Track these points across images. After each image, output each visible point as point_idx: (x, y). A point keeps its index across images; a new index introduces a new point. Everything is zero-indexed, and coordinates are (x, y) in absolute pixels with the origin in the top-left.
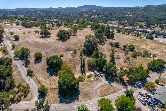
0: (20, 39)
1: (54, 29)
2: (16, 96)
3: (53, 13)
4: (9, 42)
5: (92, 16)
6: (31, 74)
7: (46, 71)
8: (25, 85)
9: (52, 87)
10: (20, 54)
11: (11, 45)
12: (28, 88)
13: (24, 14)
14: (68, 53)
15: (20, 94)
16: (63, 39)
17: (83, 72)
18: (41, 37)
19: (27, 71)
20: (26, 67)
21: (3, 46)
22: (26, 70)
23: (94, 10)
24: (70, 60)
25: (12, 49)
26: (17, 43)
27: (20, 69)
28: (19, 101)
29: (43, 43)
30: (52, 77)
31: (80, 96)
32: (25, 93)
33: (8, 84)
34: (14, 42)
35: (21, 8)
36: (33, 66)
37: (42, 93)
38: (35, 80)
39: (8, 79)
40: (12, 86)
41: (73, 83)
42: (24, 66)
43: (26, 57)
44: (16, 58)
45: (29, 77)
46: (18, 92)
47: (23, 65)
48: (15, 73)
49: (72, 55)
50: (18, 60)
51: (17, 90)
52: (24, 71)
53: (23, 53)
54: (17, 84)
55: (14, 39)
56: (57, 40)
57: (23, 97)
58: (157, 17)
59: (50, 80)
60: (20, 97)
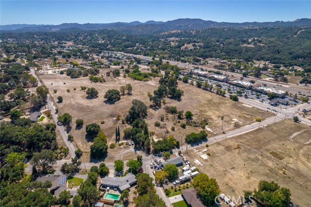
0: (64, 100)
1: (107, 81)
2: (59, 155)
3: (119, 36)
4: (53, 105)
5: (184, 45)
6: (71, 139)
7: (85, 137)
8: (66, 148)
9: (86, 151)
10: (63, 120)
11: (54, 108)
12: (68, 150)
13: (72, 39)
14: (110, 119)
15: (62, 154)
16: (112, 101)
17: (117, 140)
18: (86, 98)
19: (68, 137)
20: (68, 132)
21: (47, 110)
22: (67, 135)
23: (192, 31)
24: (109, 128)
25: (56, 113)
26: (60, 105)
27: (62, 134)
28: (61, 159)
29: (88, 106)
30: (89, 143)
31: (106, 159)
32: (65, 154)
33: (53, 146)
34: (57, 104)
35: (69, 23)
36: (74, 132)
37: (79, 154)
38: (74, 145)
39: (53, 142)
40: (56, 148)
41: (101, 148)
42: (66, 132)
43: (68, 124)
44: (59, 123)
45: (69, 142)
46: (61, 153)
47: (65, 130)
48: (58, 138)
49: (114, 123)
50: (61, 125)
51: (60, 151)
52: (65, 136)
53: (66, 119)
54: (60, 147)
55: (58, 101)
56: (105, 102)
57: (63, 157)
58: (294, 51)
59: (87, 146)
60: (62, 156)
